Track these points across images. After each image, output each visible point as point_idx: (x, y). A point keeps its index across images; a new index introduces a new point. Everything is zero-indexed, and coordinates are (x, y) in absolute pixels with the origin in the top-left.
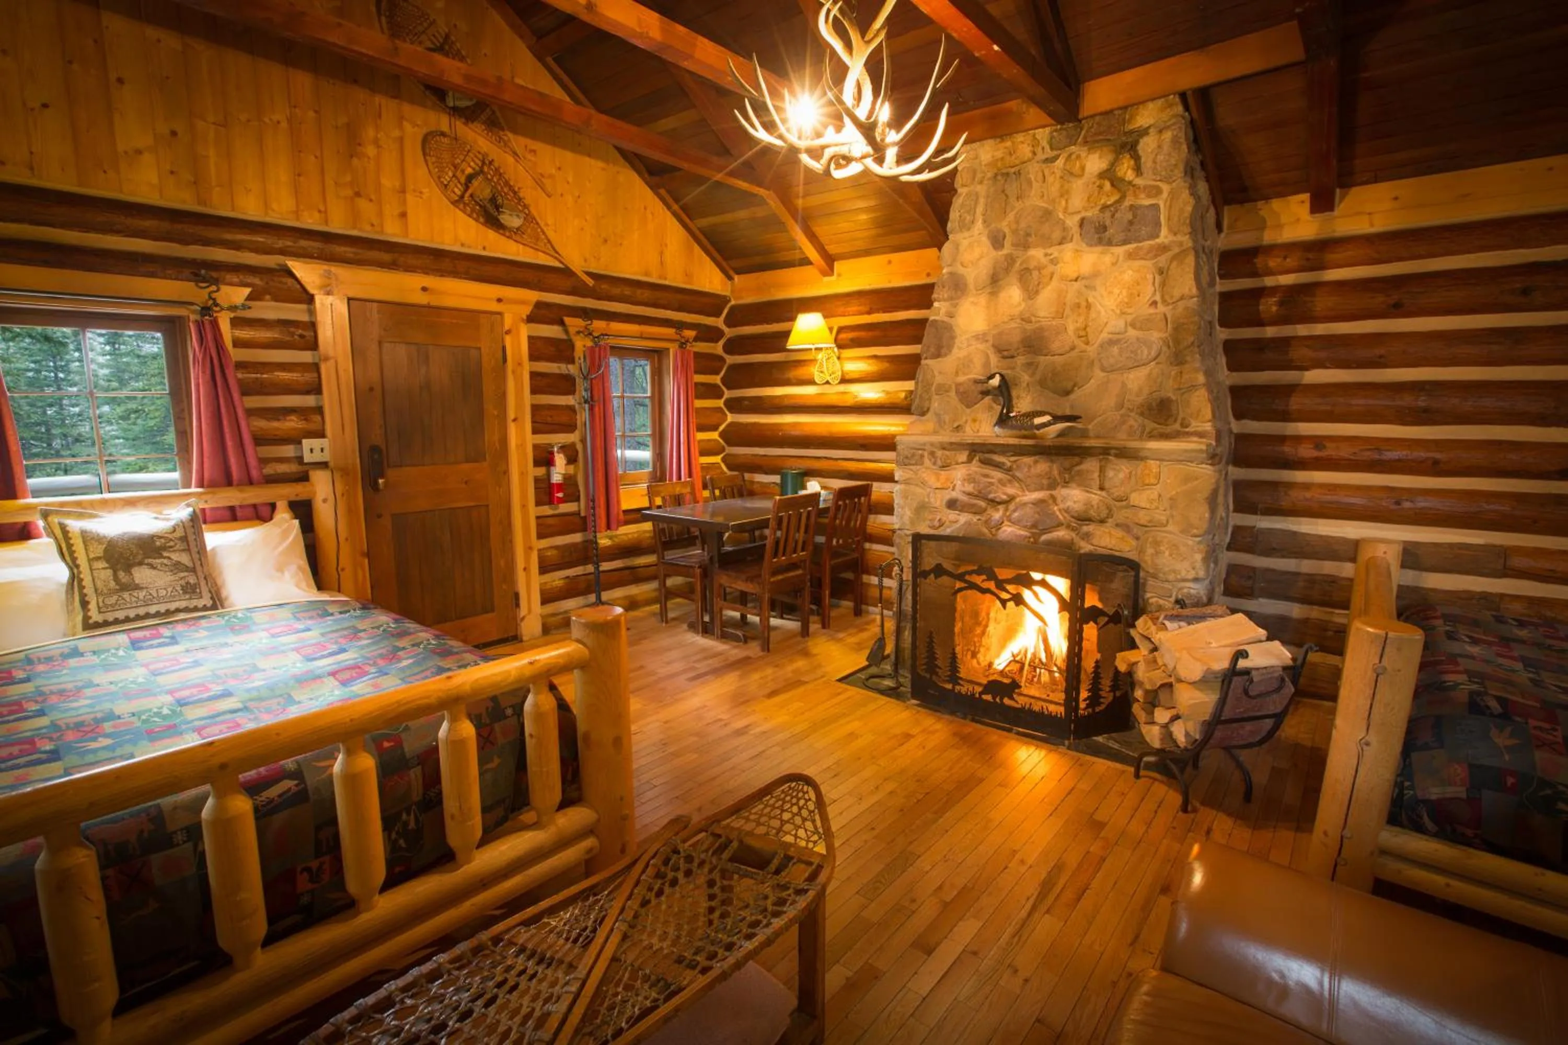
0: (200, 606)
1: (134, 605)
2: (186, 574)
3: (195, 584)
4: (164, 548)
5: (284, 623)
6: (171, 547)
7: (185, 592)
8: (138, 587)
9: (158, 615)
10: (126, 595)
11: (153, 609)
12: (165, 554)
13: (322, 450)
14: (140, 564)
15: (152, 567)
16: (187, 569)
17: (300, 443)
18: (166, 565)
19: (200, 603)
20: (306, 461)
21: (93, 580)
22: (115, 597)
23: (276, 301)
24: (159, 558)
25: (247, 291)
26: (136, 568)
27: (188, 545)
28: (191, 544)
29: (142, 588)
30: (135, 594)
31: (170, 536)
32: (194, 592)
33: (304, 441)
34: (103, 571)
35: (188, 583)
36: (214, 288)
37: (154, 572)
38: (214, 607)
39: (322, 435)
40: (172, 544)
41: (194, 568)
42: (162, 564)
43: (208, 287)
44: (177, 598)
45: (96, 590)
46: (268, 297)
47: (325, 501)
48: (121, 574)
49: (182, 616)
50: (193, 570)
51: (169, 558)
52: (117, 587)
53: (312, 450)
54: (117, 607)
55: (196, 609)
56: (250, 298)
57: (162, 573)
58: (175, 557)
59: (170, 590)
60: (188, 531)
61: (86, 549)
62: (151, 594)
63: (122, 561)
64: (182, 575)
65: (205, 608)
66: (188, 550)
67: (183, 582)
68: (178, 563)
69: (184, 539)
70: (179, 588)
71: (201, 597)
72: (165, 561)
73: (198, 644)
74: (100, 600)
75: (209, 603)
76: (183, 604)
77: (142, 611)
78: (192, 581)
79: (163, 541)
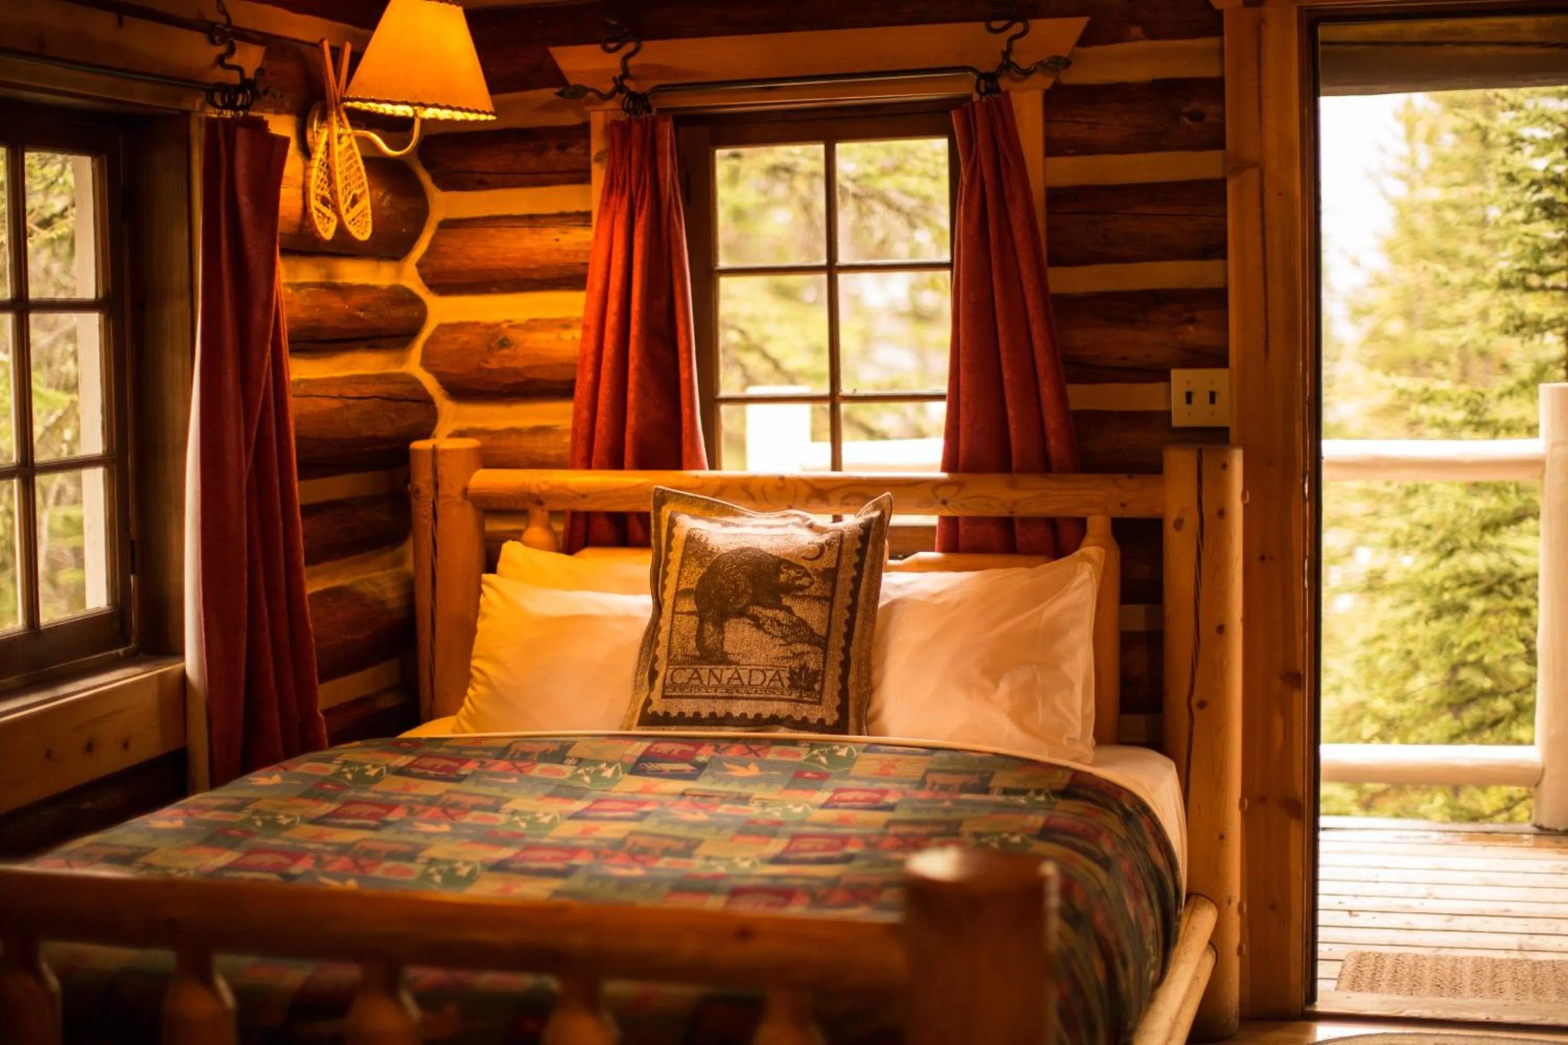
0: (813, 720)
1: (712, 694)
2: (806, 648)
3: (816, 673)
4: (789, 589)
5: (864, 785)
6: (801, 588)
7: (793, 686)
8: (725, 660)
9: (742, 721)
10: (704, 671)
11: (738, 708)
12: (787, 601)
13: (1213, 396)
14: (741, 614)
15: (757, 623)
16: (812, 638)
17: (1167, 379)
18: (780, 624)
19: (815, 714)
20: (1176, 422)
21: (671, 631)
22: (689, 672)
23: (1153, 36)
24: (772, 607)
25: (1078, 24)
26: (733, 621)
27: (833, 591)
28: (839, 586)
29: (730, 663)
30: (717, 672)
31: (806, 565)
32: (809, 689)
33: (1174, 373)
34: (686, 618)
35: (804, 667)
36: (1018, 27)
37: (756, 635)
38: (841, 727)
39: (1218, 359)
40: (805, 581)
41: (827, 638)
42: (774, 619)
43: (1005, 28)
44: (778, 695)
45: (669, 653)
46: (1136, 30)
47: (1179, 524)
48: (709, 628)
49: (783, 733)
50: (822, 643)
51: (789, 610)
52: (698, 653)
53: (1189, 397)
54: (686, 692)
55: (804, 725)
56: (1085, 40)
57: (767, 638)
58: (800, 609)
59: (770, 674)
60: (844, 560)
61: (680, 573)
62: (739, 678)
63: (717, 603)
64: (799, 648)
65: (820, 726)
66: (830, 600)
67: (795, 664)
68: (802, 622)
69: (830, 575)
70: (785, 675)
71: (819, 703)
72: (781, 615)
73: (734, 788)
74: (670, 672)
75: (832, 717)
76: (782, 708)
77: (720, 708)
78: (812, 665)
79: (793, 573)
